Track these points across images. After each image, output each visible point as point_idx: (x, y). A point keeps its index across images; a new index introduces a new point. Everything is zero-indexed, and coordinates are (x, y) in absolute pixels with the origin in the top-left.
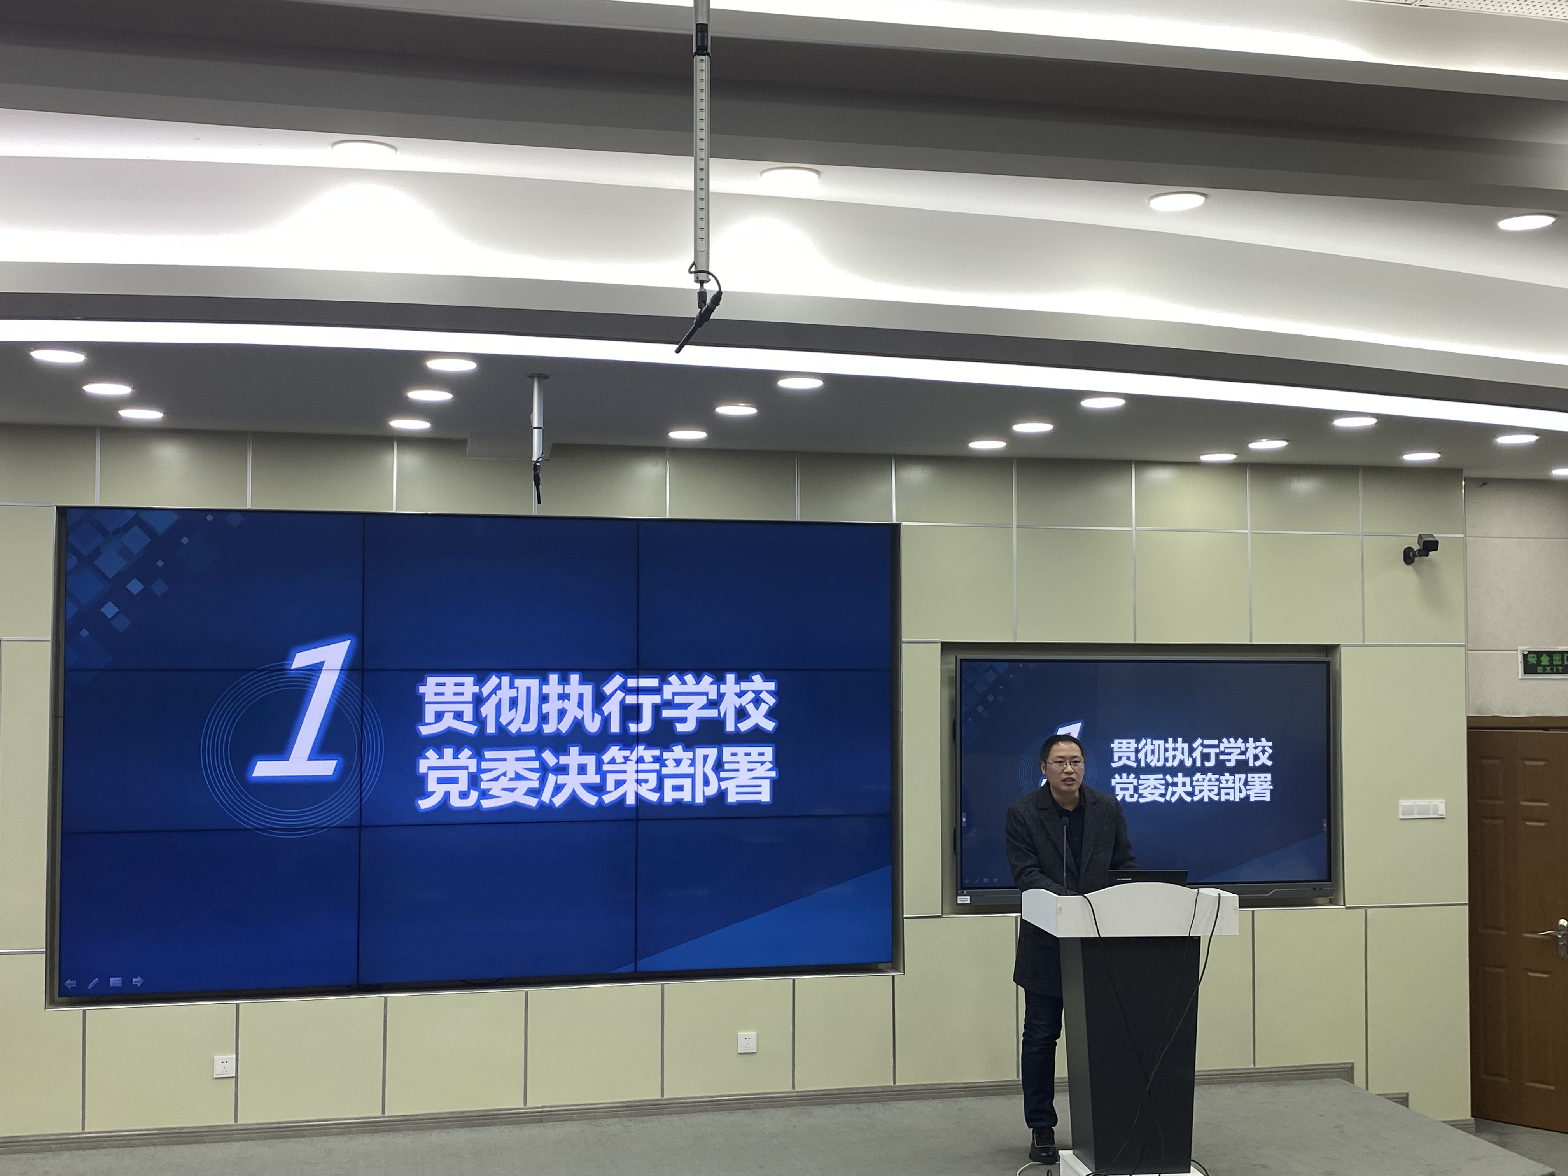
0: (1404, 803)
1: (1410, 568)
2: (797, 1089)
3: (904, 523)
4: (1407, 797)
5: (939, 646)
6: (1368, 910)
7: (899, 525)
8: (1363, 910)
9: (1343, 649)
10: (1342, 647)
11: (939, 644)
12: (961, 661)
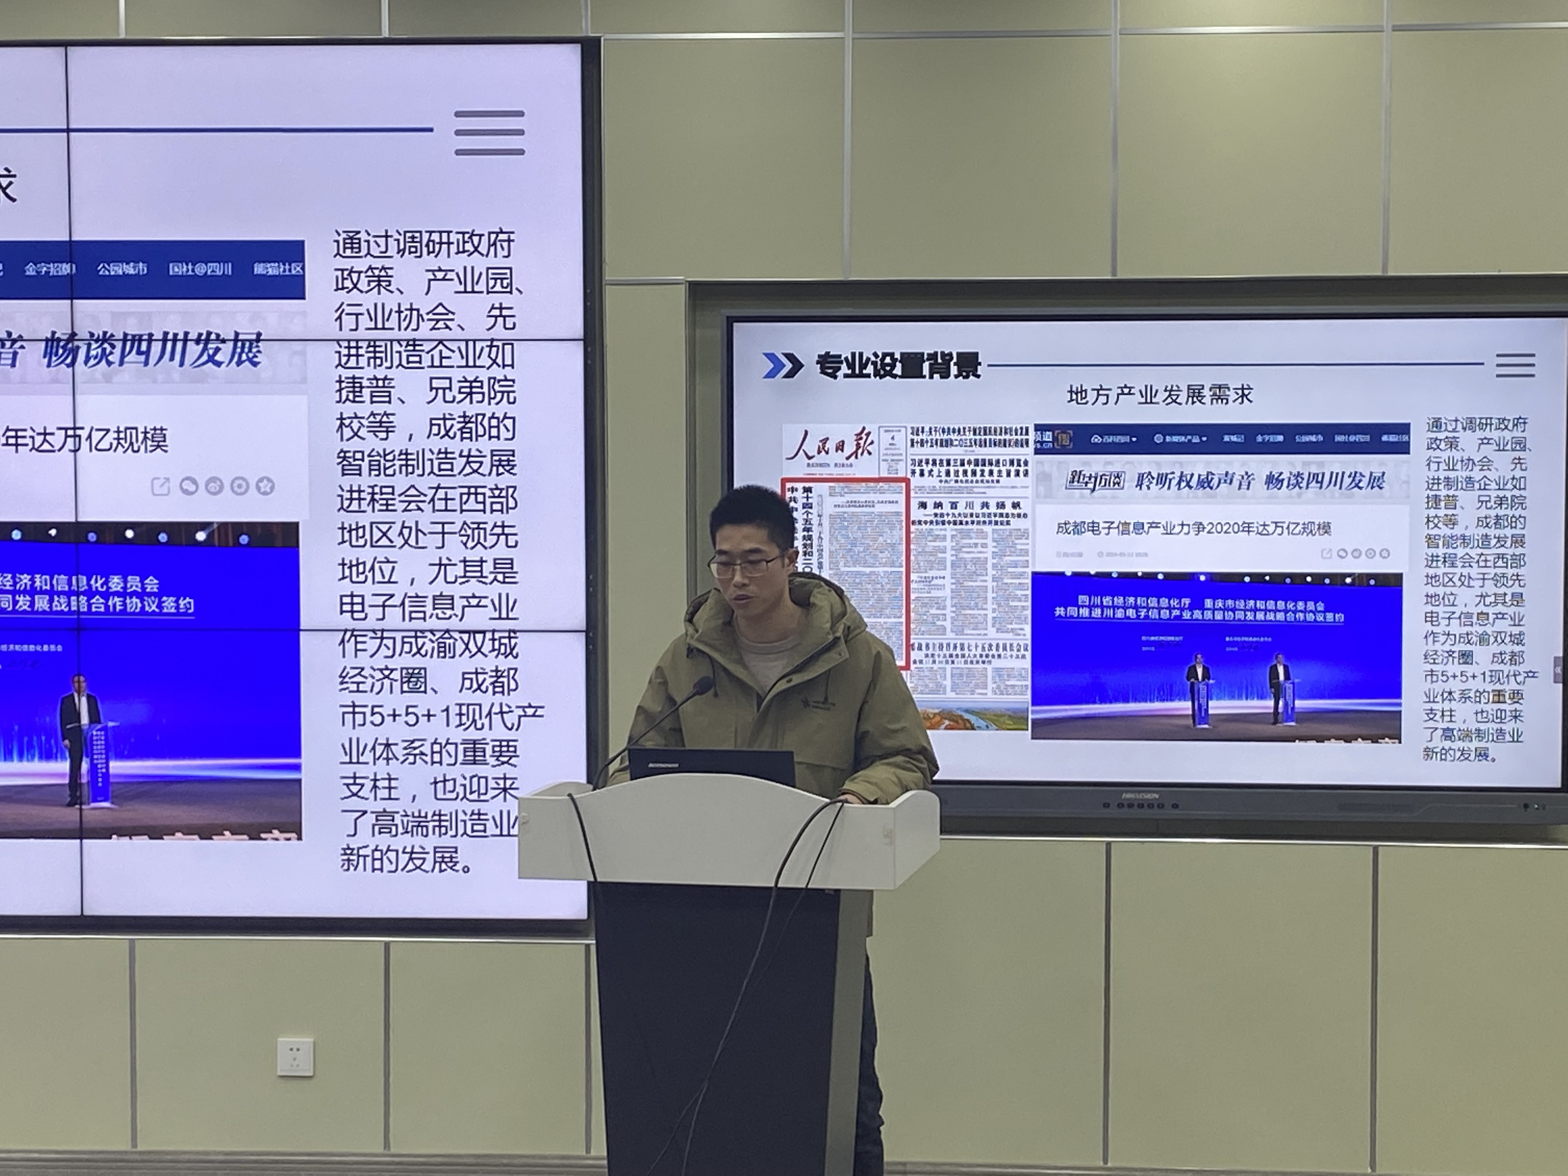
2: (393, 1150)
3: (608, 36)
5: (682, 290)
7: (598, 40)
11: (683, 287)
12: (731, 321)
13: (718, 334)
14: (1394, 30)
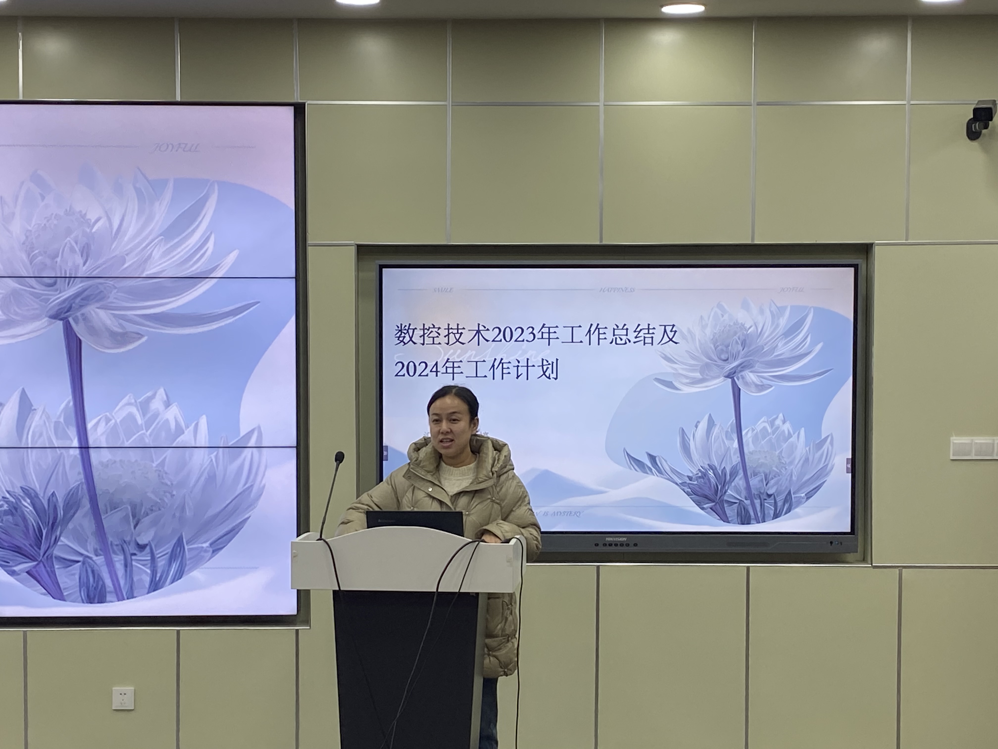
0: (956, 440)
1: (975, 144)
3: (309, 102)
4: (960, 433)
5: (353, 250)
6: (904, 570)
7: (304, 104)
8: (897, 571)
9: (877, 249)
10: (876, 247)
11: (354, 247)
12: (382, 267)
13: (374, 275)
14: (758, 105)
